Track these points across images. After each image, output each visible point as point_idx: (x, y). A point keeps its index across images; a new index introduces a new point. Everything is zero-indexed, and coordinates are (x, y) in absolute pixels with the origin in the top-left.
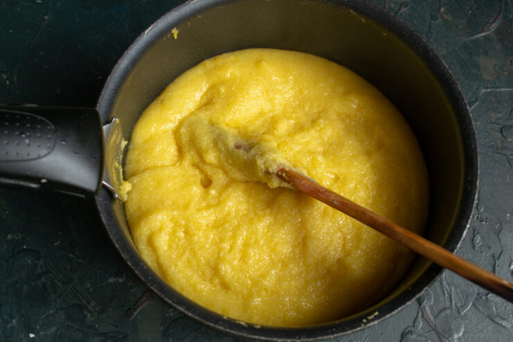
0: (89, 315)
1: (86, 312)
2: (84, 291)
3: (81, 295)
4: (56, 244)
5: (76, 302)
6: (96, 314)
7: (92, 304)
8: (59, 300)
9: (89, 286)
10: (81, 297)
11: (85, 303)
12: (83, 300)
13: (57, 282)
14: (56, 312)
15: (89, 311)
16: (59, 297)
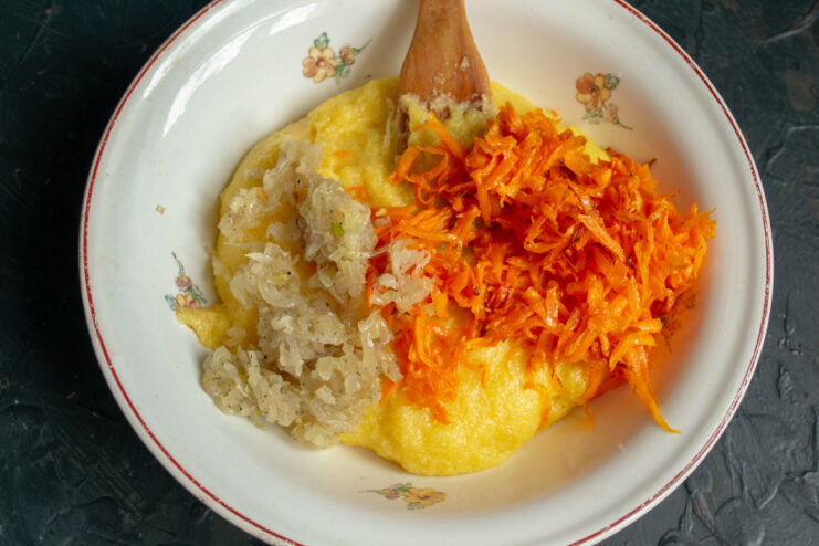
0: (127, 516)
1: (122, 512)
2: (119, 476)
3: (113, 482)
4: (69, 397)
5: (105, 495)
6: (139, 514)
7: (134, 496)
8: (75, 492)
9: (127, 466)
10: (113, 487)
11: (121, 495)
12: (117, 491)
13: (73, 460)
14: (71, 512)
15: (127, 509)
16: (77, 486)
